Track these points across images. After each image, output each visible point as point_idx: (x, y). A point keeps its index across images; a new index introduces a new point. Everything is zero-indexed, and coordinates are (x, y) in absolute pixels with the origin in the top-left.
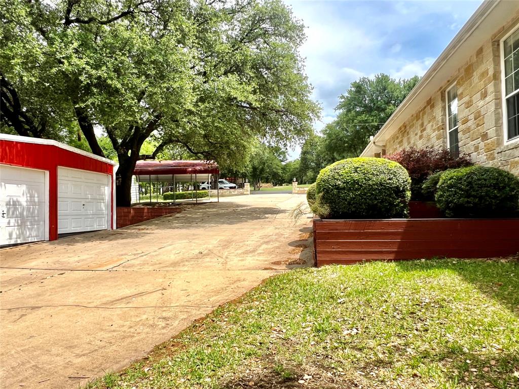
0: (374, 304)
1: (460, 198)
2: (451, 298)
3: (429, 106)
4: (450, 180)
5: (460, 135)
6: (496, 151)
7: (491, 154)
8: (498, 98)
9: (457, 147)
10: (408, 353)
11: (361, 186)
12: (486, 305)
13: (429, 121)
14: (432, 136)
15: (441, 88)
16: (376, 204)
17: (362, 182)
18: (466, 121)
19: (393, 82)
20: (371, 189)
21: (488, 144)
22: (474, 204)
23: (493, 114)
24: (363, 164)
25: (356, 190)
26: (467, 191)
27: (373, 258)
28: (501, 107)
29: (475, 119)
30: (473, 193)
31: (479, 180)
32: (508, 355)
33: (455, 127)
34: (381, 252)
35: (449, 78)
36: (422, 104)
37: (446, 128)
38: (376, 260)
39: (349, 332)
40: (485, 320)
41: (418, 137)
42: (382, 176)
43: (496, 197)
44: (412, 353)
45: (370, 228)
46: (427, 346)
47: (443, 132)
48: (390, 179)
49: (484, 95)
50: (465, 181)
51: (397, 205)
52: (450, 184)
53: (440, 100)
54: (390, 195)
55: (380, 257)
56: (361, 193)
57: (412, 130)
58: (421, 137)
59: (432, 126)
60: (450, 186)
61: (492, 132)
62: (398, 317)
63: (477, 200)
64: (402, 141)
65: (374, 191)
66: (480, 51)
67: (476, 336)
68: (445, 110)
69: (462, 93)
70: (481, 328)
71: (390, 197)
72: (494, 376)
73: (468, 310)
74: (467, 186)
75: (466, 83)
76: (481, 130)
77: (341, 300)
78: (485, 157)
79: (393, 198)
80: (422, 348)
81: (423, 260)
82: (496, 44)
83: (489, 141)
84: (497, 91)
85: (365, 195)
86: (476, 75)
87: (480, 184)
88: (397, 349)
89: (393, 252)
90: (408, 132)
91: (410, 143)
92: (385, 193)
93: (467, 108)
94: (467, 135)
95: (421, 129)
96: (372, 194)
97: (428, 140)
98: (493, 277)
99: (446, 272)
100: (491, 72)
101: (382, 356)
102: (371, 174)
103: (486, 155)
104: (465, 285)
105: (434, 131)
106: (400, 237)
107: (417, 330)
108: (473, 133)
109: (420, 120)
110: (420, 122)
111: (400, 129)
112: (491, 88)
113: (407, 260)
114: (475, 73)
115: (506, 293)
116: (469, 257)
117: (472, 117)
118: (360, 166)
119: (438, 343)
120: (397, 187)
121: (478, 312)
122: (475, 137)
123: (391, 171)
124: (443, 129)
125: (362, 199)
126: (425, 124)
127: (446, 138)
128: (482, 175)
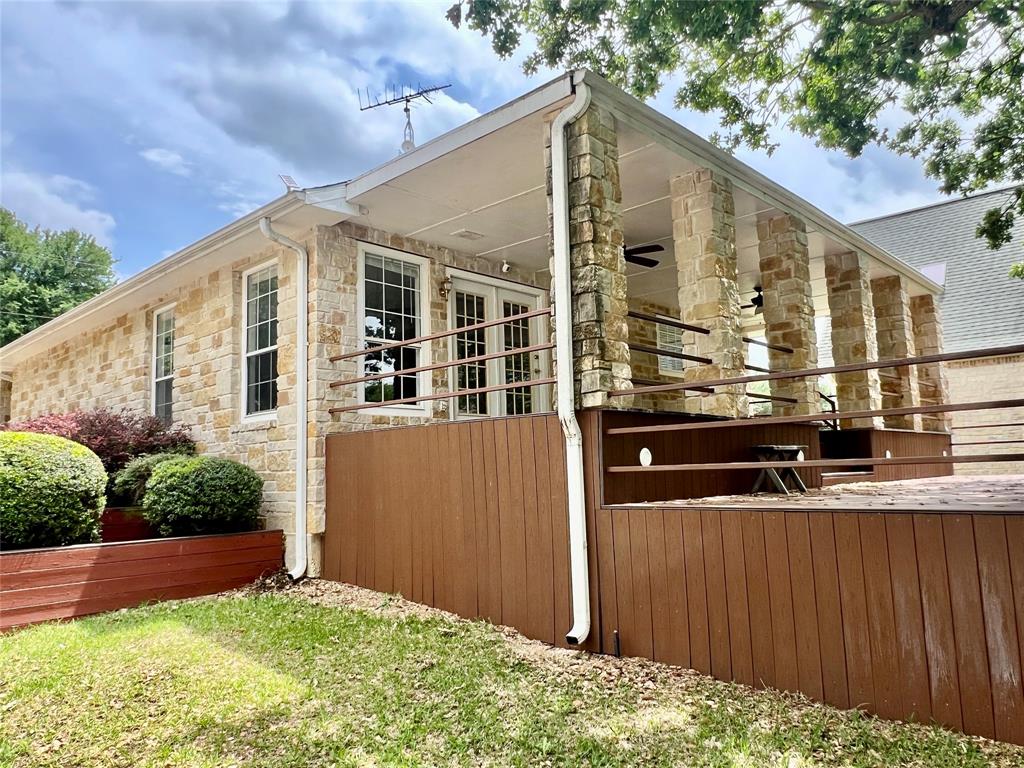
0: (71, 698)
1: (184, 506)
2: (184, 662)
3: (122, 329)
4: (171, 476)
5: (175, 392)
6: (230, 430)
7: (224, 433)
8: (236, 353)
9: (169, 410)
10: (150, 746)
11: (20, 490)
12: (230, 662)
13: (120, 354)
14: (123, 381)
15: (146, 306)
16: (46, 522)
17: (22, 482)
18: (186, 374)
19: (21, 229)
20: (38, 495)
21: (220, 417)
22: (204, 514)
23: (229, 375)
24: (23, 449)
25: (7, 498)
26: (195, 496)
27: (33, 620)
28: (239, 367)
29: (202, 375)
30: (204, 499)
31: (212, 479)
32: (263, 713)
33: (165, 375)
34: (50, 608)
35: (163, 296)
36: (109, 320)
37: (150, 373)
38: (40, 623)
39: (47, 748)
40: (232, 680)
41: (94, 375)
42: (60, 472)
43: (232, 504)
44: (154, 744)
45: (31, 566)
46: (171, 730)
47: (146, 380)
48: (74, 478)
49: (218, 343)
50: (194, 480)
51: (84, 521)
52: (171, 485)
53: (144, 324)
54: (72, 506)
55: (48, 616)
56: (17, 504)
57: (82, 359)
58: (100, 378)
59: (125, 364)
60: (171, 488)
61: (225, 400)
62: (117, 706)
63: (208, 508)
64: (56, 375)
65: (44, 498)
66: (215, 277)
67: (227, 702)
68: (151, 344)
69: (183, 328)
70: (230, 691)
71: (74, 508)
72: (251, 738)
73: (209, 673)
74: (196, 488)
75: (191, 314)
76: (211, 392)
77: (9, 705)
78: (214, 435)
79: (78, 510)
80: (166, 735)
81: (124, 611)
82: (237, 275)
83: (221, 412)
84: (236, 343)
85: (26, 506)
86: (207, 309)
87: (214, 486)
88: (131, 746)
89: (72, 604)
90: (72, 363)
91: (75, 382)
92: (65, 501)
93: (190, 353)
94: (188, 395)
95: (103, 364)
96: (40, 504)
97: (115, 387)
98: (232, 622)
99: (167, 624)
100: (229, 314)
101: (116, 761)
102: (40, 469)
103: (216, 433)
104: (198, 640)
105: (129, 373)
106: (86, 576)
107: (150, 716)
108: (198, 395)
109: (102, 347)
110: (101, 349)
111: (54, 350)
112: (227, 336)
113: (96, 614)
114: (205, 305)
115: (250, 640)
116: (193, 595)
117: (197, 369)
118: (17, 453)
119: (184, 723)
120: (87, 492)
121: (222, 672)
122: (200, 402)
123: (77, 464)
124: (145, 374)
125: (19, 513)
126: (111, 357)
127: (150, 390)
128: (217, 473)
